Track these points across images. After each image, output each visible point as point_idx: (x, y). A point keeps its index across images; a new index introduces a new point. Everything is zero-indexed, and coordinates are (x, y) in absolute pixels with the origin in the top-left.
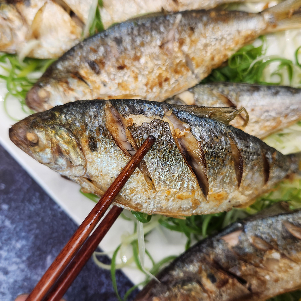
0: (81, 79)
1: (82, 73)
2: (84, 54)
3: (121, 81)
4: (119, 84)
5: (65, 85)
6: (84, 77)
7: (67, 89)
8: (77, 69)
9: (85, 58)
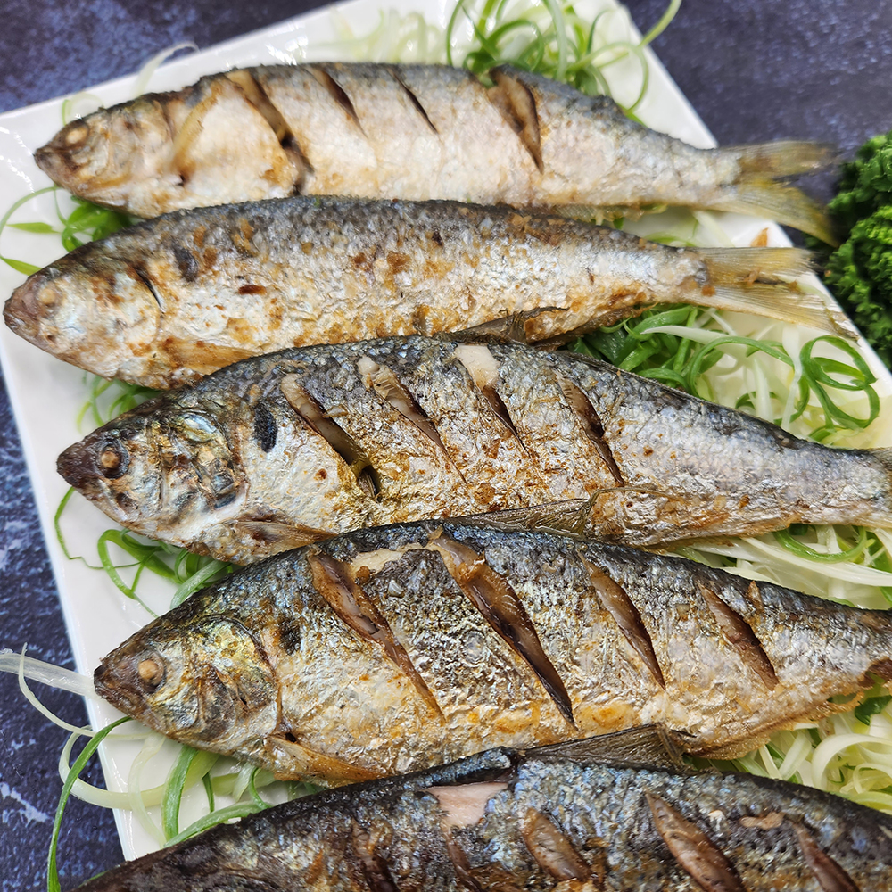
0: (145, 281)
1: (154, 268)
2: (176, 232)
3: (236, 315)
4: (231, 321)
5: (103, 285)
6: (153, 278)
7: (105, 294)
8: (144, 258)
9: (173, 239)
